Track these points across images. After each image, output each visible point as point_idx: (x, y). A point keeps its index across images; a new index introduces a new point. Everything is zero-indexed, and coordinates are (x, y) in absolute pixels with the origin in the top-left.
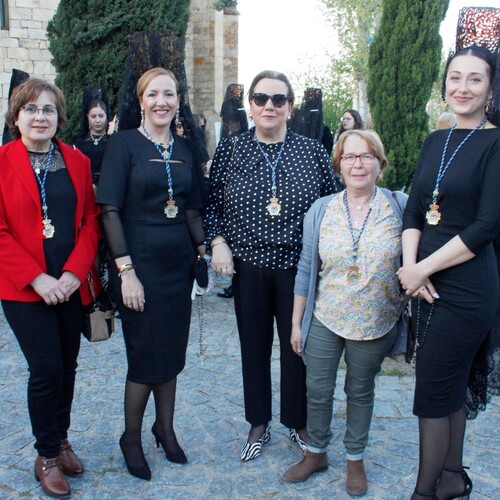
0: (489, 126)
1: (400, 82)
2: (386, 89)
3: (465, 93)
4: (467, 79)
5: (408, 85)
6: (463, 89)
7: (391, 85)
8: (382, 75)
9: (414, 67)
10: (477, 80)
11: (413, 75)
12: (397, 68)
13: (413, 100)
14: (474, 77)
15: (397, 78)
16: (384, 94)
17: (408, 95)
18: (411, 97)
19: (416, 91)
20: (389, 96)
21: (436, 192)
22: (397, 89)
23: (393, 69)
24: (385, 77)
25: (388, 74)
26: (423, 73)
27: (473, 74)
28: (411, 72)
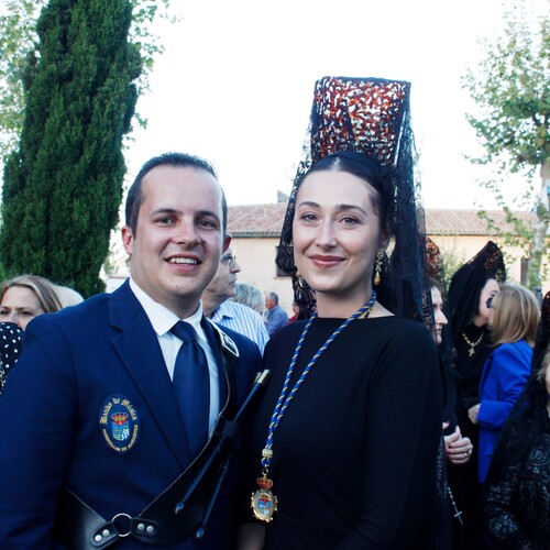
0: (379, 312)
1: (53, 227)
2: (29, 238)
3: (329, 248)
4: (334, 219)
5: (67, 232)
6: (324, 240)
7: (36, 231)
8: (24, 215)
9: (76, 203)
10: (353, 221)
11: (76, 216)
12: (49, 205)
13: (75, 257)
14: (348, 214)
15: (48, 221)
16: (26, 246)
17: (66, 249)
18: (71, 252)
19: (81, 243)
20: (35, 250)
21: (267, 452)
22: (48, 238)
23: (41, 204)
24: (28, 217)
25: (33, 214)
26: (92, 212)
27: (344, 208)
28: (71, 210)
